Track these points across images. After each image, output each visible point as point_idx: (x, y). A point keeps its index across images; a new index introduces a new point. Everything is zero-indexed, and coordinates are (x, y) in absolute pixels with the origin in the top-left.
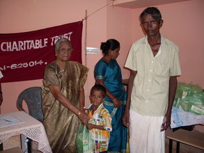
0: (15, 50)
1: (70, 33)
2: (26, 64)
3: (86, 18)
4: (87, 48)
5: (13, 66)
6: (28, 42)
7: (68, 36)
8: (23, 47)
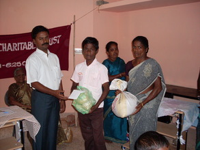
0: (10, 50)
1: (59, 36)
2: (19, 63)
3: (74, 23)
4: (76, 49)
5: (8, 65)
6: (21, 43)
7: (57, 39)
8: (17, 48)
